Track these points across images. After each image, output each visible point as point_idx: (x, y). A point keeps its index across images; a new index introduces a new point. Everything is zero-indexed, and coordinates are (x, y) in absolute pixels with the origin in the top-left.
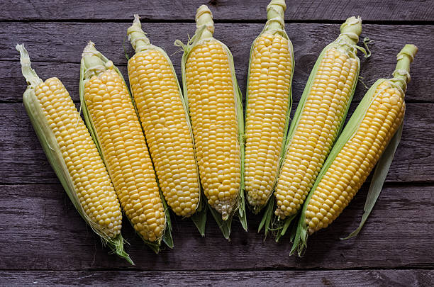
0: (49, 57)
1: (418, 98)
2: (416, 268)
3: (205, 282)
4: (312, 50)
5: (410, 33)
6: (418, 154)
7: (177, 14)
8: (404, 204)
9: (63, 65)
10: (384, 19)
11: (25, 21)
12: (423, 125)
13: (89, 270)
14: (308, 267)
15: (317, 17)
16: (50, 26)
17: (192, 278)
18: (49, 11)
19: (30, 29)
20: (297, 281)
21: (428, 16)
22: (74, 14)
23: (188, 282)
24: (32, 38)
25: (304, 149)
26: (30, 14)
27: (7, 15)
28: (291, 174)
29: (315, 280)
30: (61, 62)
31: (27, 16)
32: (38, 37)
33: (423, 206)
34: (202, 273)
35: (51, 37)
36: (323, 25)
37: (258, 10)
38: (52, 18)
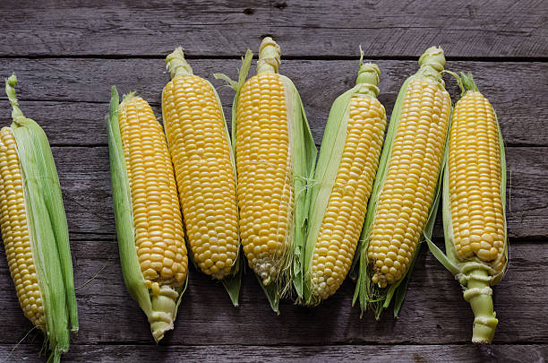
0: (59, 95)
1: (529, 142)
2: (540, 343)
3: (253, 359)
4: (391, 89)
5: (514, 70)
6: (533, 204)
7: (221, 50)
8: (519, 265)
9: (77, 104)
10: (480, 55)
11: (32, 57)
12: (538, 171)
13: (99, 343)
14: (393, 341)
15: (396, 53)
16: (62, 62)
17: (237, 354)
18: (61, 45)
19: (36, 66)
20: (380, 357)
21: (535, 52)
22: (92, 49)
23: (232, 358)
24: (38, 74)
25: (402, 194)
26: (39, 49)
27: (9, 50)
28: (391, 225)
29: (403, 356)
30: (73, 101)
31: (34, 52)
32: (46, 74)
33: (544, 267)
34: (250, 348)
35: (61, 75)
36: (404, 62)
37: (322, 45)
38: (64, 53)
